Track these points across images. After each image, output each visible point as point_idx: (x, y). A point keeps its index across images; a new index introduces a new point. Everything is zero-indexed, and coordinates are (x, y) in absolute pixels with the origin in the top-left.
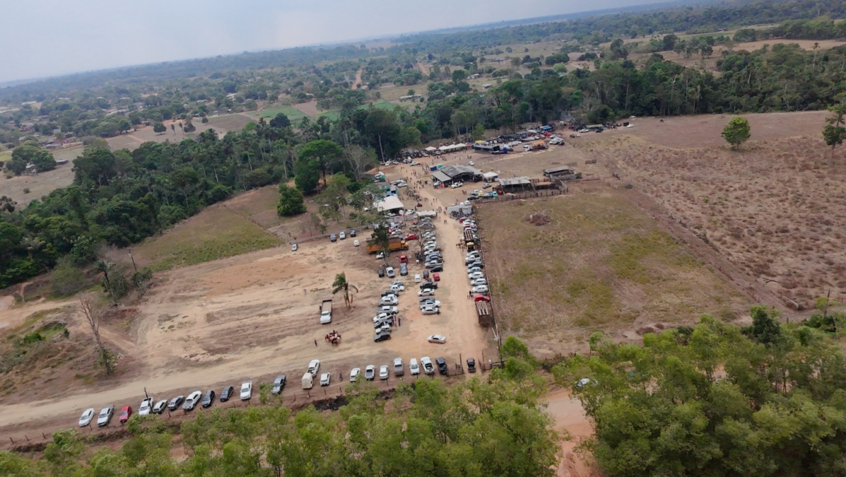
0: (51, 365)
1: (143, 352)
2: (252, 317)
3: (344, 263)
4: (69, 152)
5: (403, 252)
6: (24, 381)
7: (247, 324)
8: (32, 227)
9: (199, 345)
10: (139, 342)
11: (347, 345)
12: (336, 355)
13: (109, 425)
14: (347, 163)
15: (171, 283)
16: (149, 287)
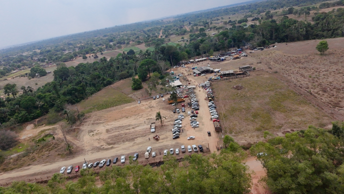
0: (49, 150)
1: (83, 145)
2: (124, 130)
3: (159, 108)
4: (51, 69)
5: (183, 103)
6: (39, 156)
7: (122, 133)
8: (39, 97)
9: (104, 142)
10: (81, 141)
11: (162, 141)
12: (158, 145)
13: (71, 173)
14: (158, 68)
15: (92, 118)
16: (84, 119)
